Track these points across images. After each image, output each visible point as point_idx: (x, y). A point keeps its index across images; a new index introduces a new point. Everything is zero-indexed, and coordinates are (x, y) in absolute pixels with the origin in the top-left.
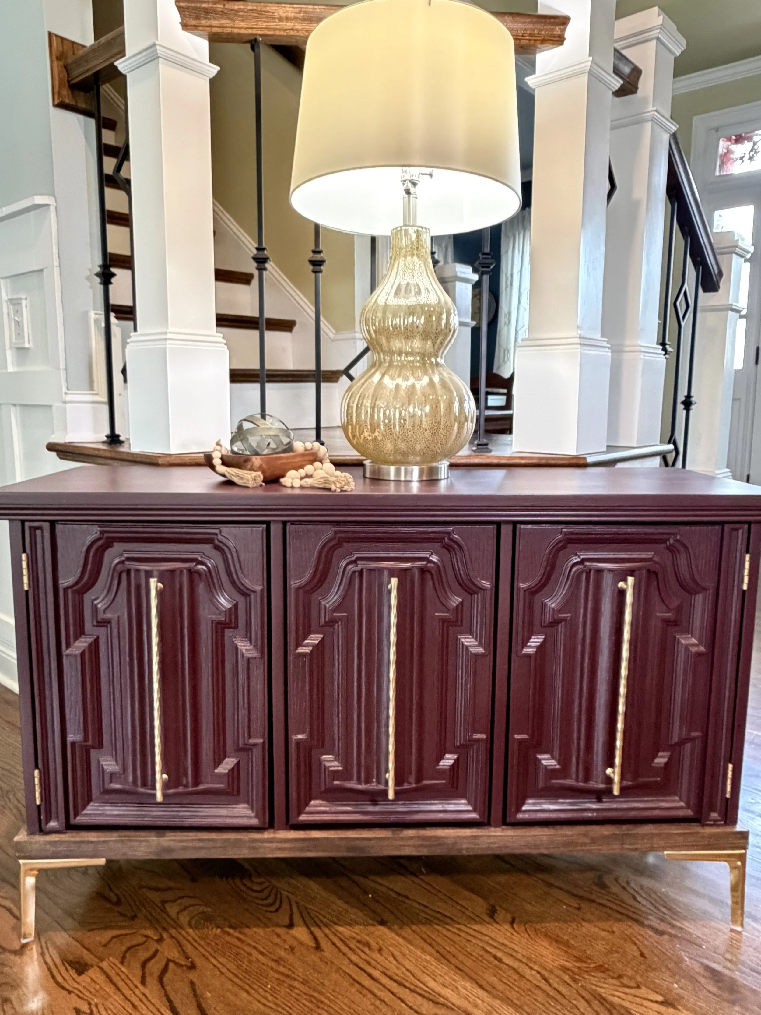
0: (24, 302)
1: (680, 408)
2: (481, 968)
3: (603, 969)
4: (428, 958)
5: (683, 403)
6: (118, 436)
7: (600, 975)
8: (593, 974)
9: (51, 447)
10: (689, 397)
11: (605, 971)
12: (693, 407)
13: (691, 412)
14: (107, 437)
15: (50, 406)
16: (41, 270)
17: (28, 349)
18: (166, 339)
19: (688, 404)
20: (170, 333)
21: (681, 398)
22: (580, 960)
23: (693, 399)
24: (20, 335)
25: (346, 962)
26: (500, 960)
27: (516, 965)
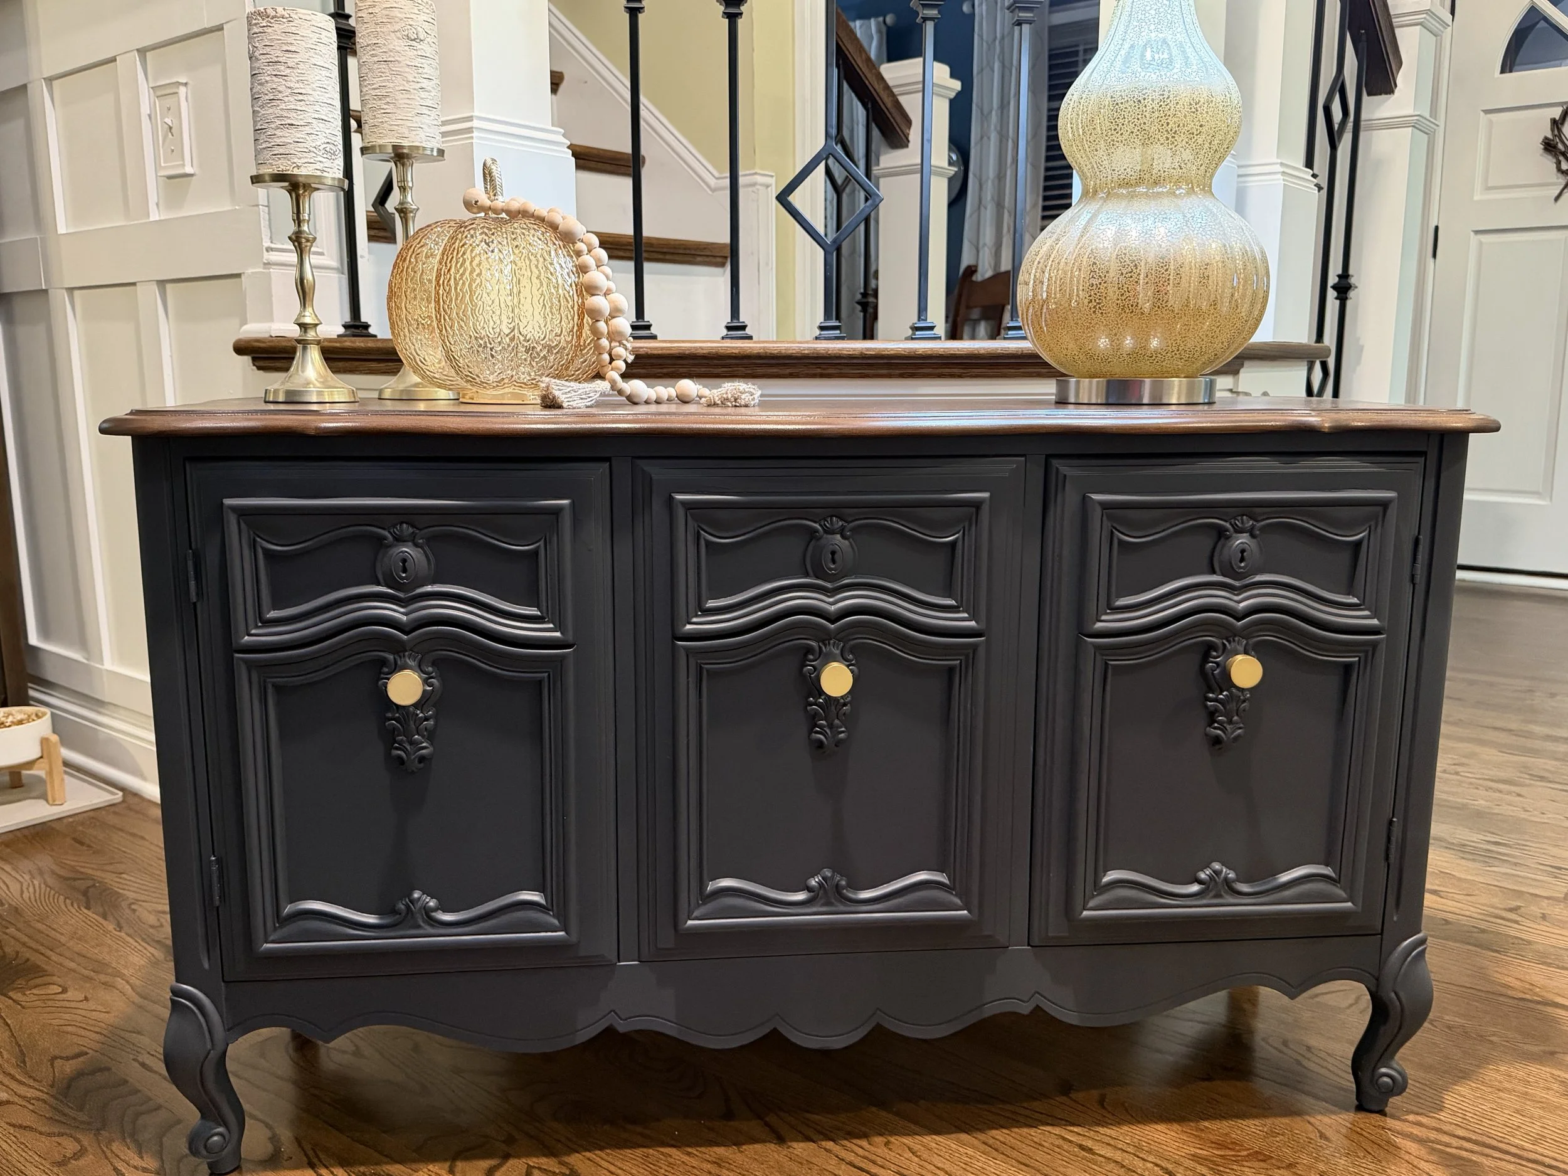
0: (182, 90)
1: (1331, 294)
2: (1060, 1162)
3: (1261, 1157)
4: (970, 1152)
5: (1334, 287)
6: (366, 326)
7: (1256, 1164)
8: (1245, 1163)
9: (241, 349)
10: (1345, 275)
11: (1266, 1159)
12: (1352, 294)
13: (1349, 303)
14: (345, 326)
15: (238, 276)
16: (220, 28)
17: (191, 175)
18: (470, 130)
19: (1344, 289)
20: (480, 118)
21: (1332, 280)
22: (1221, 1145)
23: (1352, 281)
24: (176, 151)
25: (834, 1161)
26: (1090, 1151)
27: (1118, 1156)
